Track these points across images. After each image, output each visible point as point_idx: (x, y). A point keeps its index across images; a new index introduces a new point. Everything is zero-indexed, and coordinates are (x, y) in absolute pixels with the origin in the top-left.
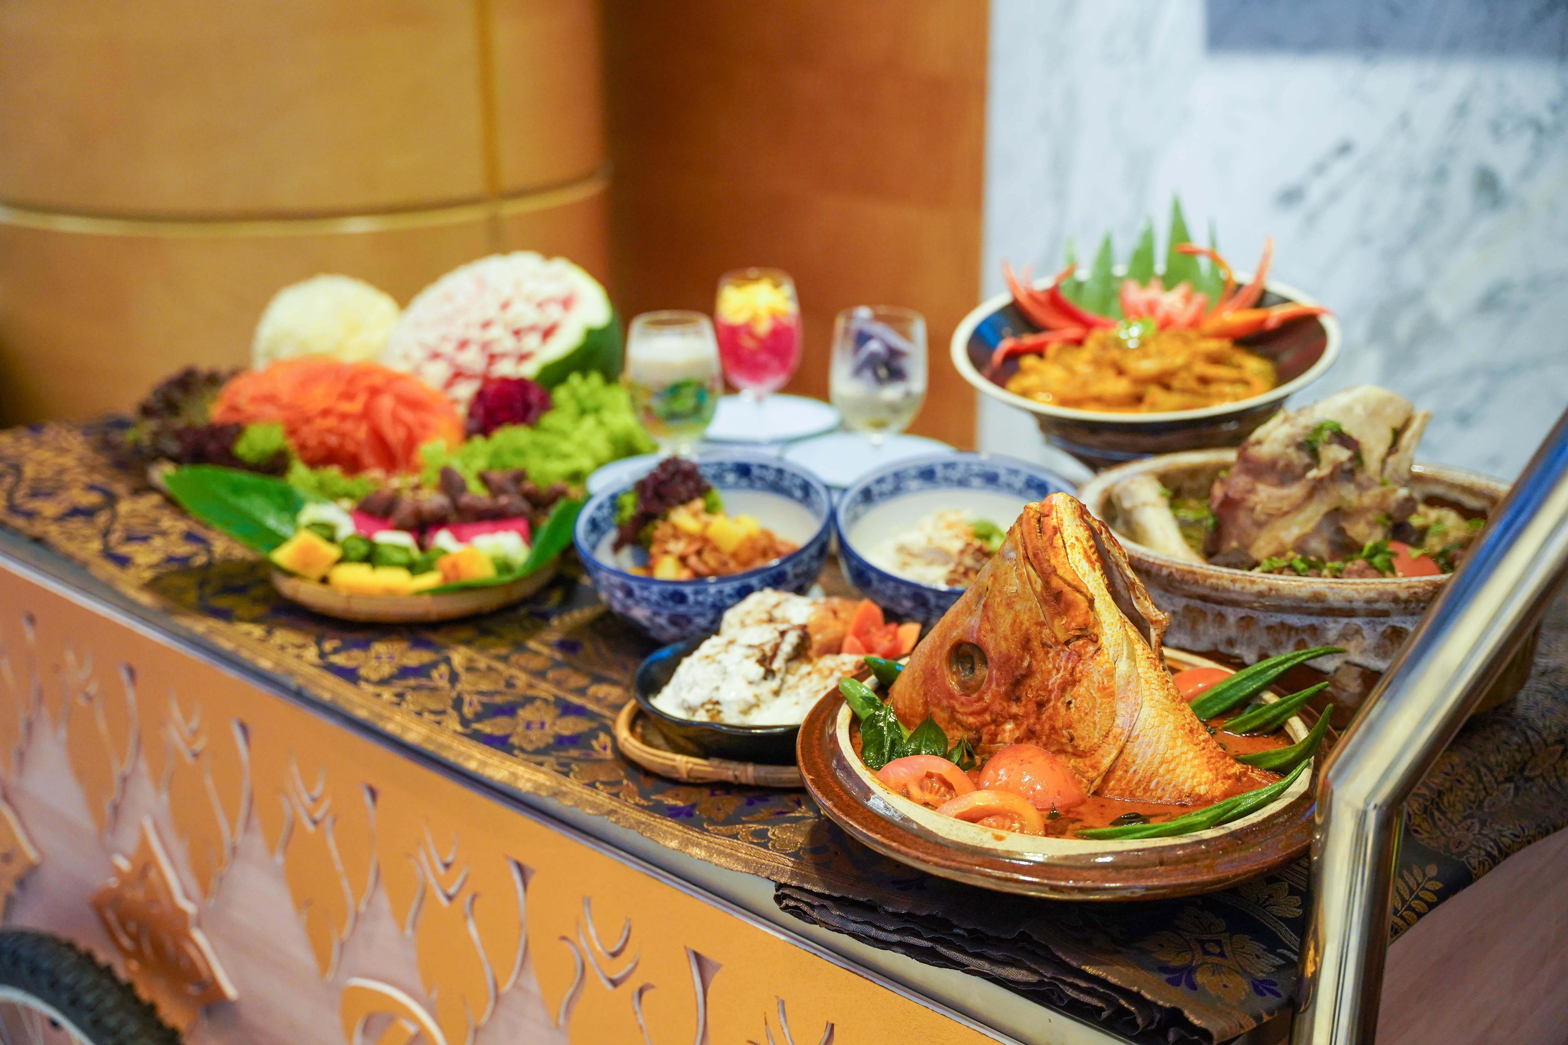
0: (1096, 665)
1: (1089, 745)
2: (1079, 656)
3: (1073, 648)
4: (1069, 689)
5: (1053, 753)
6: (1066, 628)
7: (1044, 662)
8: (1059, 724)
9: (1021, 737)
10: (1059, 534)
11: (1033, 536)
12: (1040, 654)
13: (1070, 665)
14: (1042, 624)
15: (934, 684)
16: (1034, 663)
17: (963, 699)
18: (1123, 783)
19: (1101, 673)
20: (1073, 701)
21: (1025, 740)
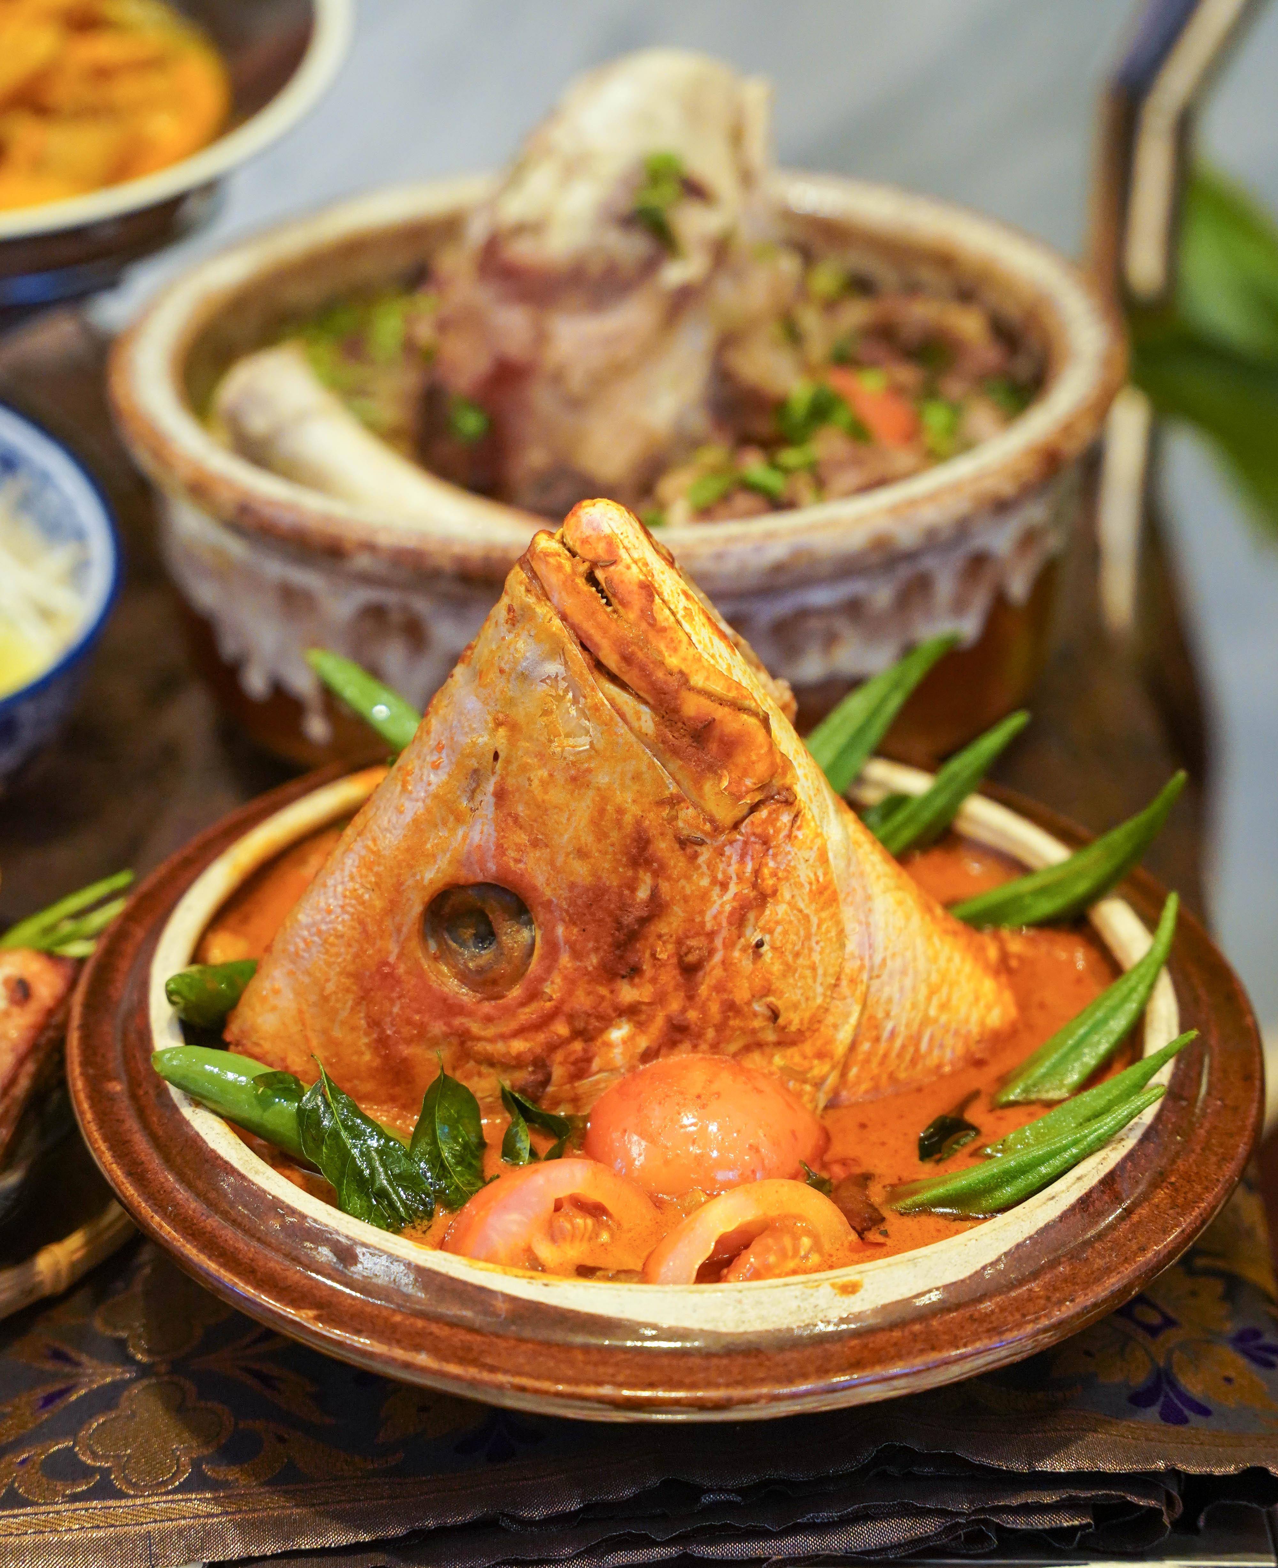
0: (800, 849)
1: (807, 1015)
2: (765, 843)
3: (749, 830)
4: (751, 916)
5: (734, 1055)
6: (731, 794)
7: (688, 878)
8: (741, 993)
9: (655, 1046)
10: (657, 599)
11: (602, 617)
12: (677, 862)
13: (749, 867)
14: (674, 802)
15: (395, 995)
16: (665, 887)
17: (487, 1007)
18: (874, 1064)
19: (811, 862)
20: (767, 938)
21: (663, 1051)
